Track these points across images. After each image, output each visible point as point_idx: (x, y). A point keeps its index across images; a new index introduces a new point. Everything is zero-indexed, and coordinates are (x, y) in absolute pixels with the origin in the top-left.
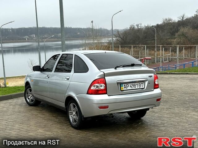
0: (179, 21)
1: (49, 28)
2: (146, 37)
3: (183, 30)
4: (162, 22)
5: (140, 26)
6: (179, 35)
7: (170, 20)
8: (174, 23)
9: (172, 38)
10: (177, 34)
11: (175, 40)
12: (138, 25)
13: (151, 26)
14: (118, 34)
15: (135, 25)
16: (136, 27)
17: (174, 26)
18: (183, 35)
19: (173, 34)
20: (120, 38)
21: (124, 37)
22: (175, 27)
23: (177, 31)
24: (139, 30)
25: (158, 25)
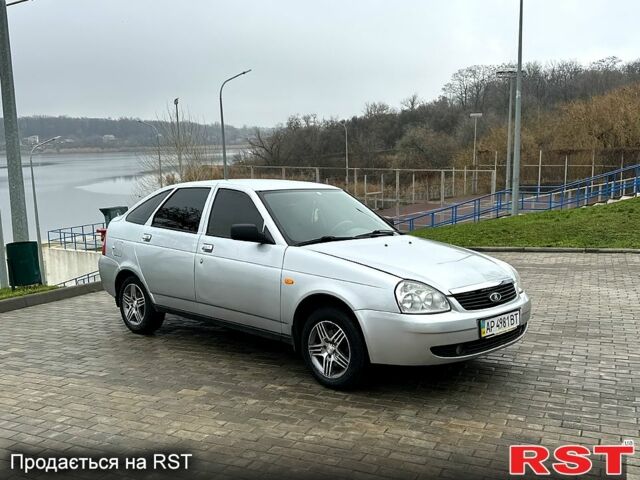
0: (404, 111)
1: (78, 119)
2: (326, 149)
3: (413, 132)
4: (365, 111)
5: (312, 119)
6: (404, 146)
7: (383, 107)
8: (393, 116)
9: (388, 153)
10: (399, 143)
11: (396, 157)
12: (307, 119)
13: (339, 120)
14: (256, 138)
15: (300, 117)
16: (303, 124)
17: (393, 123)
18: (413, 144)
19: (390, 142)
20: (263, 150)
21: (275, 147)
22: (396, 126)
23: (400, 135)
24: (311, 131)
25: (354, 119)
